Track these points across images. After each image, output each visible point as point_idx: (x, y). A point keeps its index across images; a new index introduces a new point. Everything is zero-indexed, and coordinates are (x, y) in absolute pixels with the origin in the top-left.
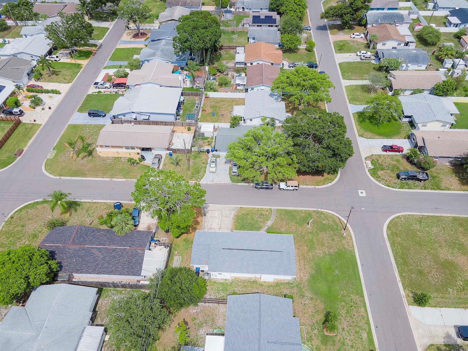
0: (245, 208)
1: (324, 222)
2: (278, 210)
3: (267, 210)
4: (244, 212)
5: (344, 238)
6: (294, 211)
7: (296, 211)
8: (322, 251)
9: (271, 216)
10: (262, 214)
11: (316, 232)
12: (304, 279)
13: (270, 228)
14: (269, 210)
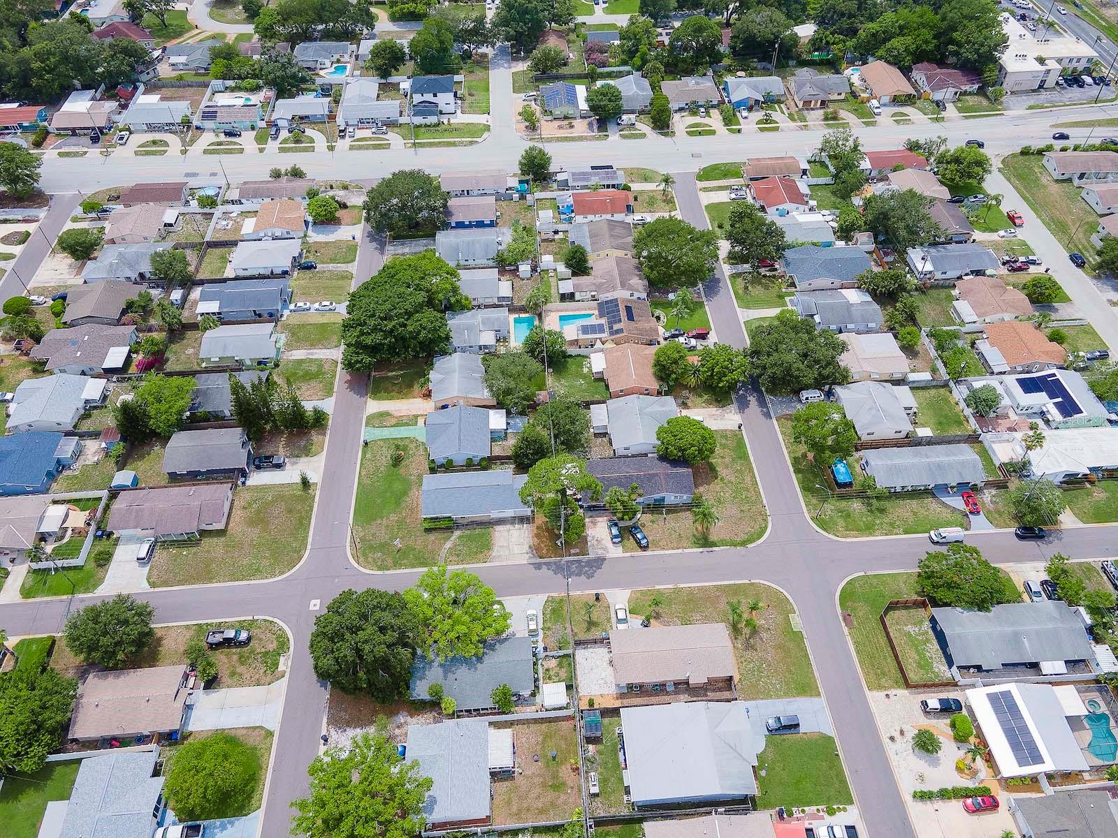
7: (413, 567)
10: (458, 556)
13: (448, 538)
14: (448, 563)
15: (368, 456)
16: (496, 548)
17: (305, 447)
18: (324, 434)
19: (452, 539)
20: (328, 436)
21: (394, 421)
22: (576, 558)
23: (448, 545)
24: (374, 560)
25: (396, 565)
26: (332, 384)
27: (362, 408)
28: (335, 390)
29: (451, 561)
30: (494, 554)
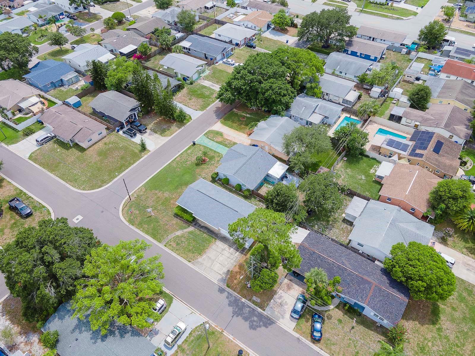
2: (160, 242)
5: (138, 195)
10: (178, 244)
13: (182, 228)
14: (167, 245)
15: (189, 151)
16: (204, 256)
17: (164, 129)
18: (179, 128)
19: (185, 230)
20: (180, 130)
21: (220, 139)
22: (253, 306)
23: (179, 233)
24: (132, 214)
25: (140, 225)
26: (209, 105)
27: (211, 124)
28: (207, 109)
29: (170, 245)
30: (200, 260)
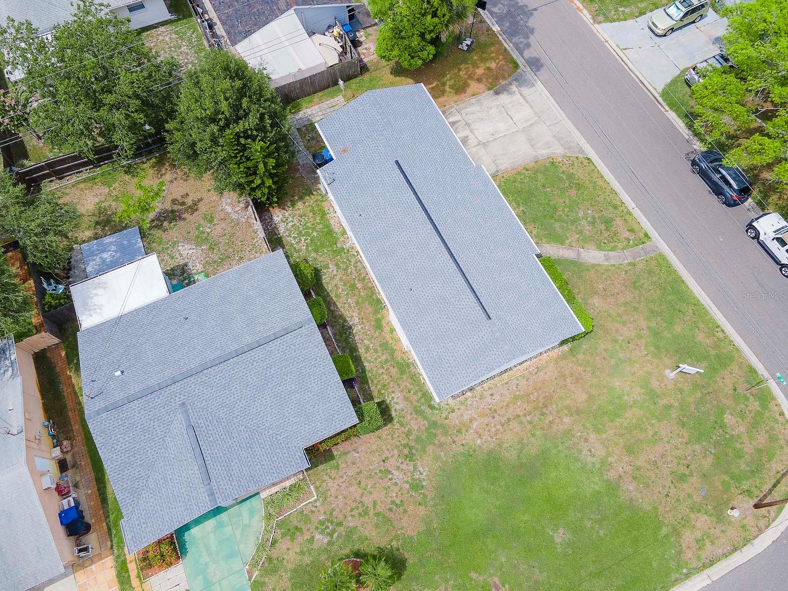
0: (595, 170)
1: (728, 418)
2: (661, 259)
3: (636, 228)
4: (579, 173)
5: (720, 518)
6: (697, 304)
7: (700, 311)
8: (609, 454)
9: (623, 249)
10: (608, 222)
11: (669, 407)
12: (469, 438)
13: (576, 265)
14: (642, 235)
23: (593, 256)
24: (754, 425)
29: (631, 231)
30: (558, 151)
